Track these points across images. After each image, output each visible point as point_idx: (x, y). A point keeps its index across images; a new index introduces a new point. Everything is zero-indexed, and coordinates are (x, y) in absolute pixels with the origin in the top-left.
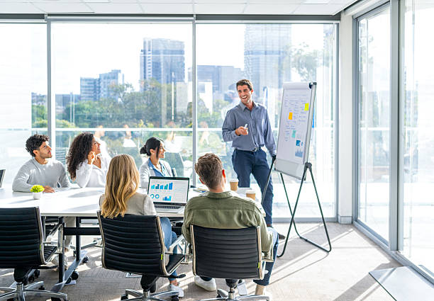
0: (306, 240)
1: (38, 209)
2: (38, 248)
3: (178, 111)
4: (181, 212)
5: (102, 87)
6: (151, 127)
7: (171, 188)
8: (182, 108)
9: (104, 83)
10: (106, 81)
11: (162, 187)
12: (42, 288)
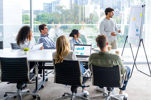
0: (141, 72)
1: (27, 58)
2: (27, 75)
3: (85, 17)
4: (87, 59)
5: (53, 7)
6: (74, 24)
7: (83, 49)
8: (87, 16)
9: (54, 5)
10: (54, 4)
11: (80, 49)
12: (28, 92)
